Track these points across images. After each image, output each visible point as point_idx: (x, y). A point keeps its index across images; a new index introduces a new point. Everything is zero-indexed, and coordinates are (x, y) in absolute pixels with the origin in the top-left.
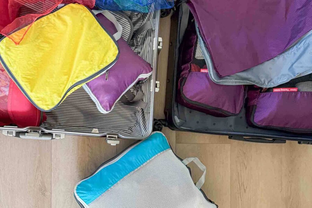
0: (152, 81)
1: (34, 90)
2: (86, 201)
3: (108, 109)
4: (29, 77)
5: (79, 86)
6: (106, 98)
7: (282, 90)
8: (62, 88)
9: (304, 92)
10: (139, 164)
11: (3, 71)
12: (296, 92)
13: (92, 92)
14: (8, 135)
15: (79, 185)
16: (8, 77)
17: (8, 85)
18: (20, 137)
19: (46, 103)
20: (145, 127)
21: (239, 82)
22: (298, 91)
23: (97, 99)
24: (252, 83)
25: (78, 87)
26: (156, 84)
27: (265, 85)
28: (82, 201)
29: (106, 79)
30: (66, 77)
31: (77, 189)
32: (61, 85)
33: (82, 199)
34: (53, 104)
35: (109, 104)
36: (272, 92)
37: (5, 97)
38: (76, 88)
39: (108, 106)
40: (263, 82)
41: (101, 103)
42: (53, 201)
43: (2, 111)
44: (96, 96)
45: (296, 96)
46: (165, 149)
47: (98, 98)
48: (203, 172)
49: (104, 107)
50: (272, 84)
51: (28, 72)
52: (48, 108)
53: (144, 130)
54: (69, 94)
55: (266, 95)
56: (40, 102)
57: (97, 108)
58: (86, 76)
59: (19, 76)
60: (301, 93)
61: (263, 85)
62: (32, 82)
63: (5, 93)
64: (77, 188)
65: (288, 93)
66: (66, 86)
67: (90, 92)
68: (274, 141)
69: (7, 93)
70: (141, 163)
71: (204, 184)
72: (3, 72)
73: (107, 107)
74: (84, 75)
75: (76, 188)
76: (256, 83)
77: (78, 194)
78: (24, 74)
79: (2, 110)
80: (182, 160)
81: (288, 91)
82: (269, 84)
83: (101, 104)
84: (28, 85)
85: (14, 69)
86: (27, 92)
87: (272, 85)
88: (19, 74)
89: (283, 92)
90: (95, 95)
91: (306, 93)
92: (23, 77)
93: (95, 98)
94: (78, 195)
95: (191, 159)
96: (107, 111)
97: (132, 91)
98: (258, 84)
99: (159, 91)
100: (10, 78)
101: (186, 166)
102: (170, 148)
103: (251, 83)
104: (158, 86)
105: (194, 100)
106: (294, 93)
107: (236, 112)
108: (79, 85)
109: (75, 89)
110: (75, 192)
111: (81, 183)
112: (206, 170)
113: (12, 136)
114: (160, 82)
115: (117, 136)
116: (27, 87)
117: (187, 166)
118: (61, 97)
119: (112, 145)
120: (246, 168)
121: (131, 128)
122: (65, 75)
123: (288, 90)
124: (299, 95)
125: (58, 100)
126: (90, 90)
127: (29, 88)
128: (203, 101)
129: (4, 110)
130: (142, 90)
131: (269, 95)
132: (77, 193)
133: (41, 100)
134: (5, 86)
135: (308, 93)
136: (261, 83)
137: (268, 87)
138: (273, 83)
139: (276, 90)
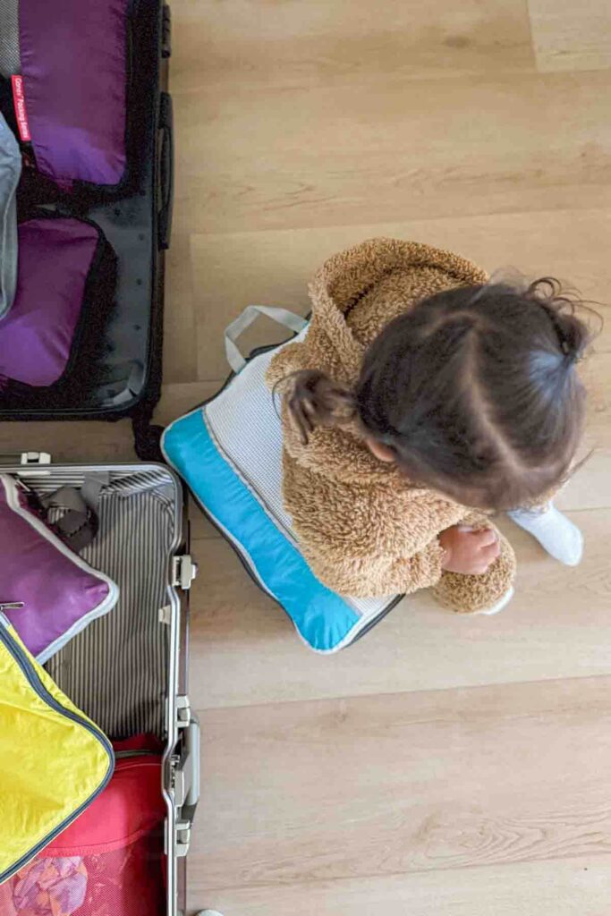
0: (22, 473)
1: (56, 798)
2: (350, 624)
3: (101, 588)
4: (25, 818)
5: (43, 674)
6: (72, 598)
7: (21, 117)
8: (49, 724)
9: (22, 57)
10: (246, 496)
11: (17, 879)
12: (23, 79)
13: (60, 634)
14: (188, 840)
15: (312, 643)
16: (33, 865)
17: (55, 861)
18: (195, 806)
19: (90, 765)
20: (153, 476)
21: (8, 236)
22: (19, 73)
23: (80, 620)
24: (10, 199)
25: (45, 678)
26: (29, 461)
27: (13, 165)
28: (351, 633)
29: (21, 605)
30: (18, 717)
31: (321, 647)
32: (40, 729)
33: (348, 632)
34: (91, 746)
35: (89, 587)
36: (30, 142)
37: (86, 861)
38: (48, 682)
39: (93, 590)
40: (8, 170)
41: (88, 610)
42: (362, 691)
43: (129, 860)
44: (70, 626)
45: (35, 79)
46: (204, 425)
47: (75, 619)
48: (261, 313)
49: (98, 599)
50: (9, 145)
51: (12, 818)
52: (103, 759)
53: (162, 479)
54: (65, 702)
55: (42, 158)
56: (88, 781)
57: (107, 615)
58: (12, 666)
59: (24, 843)
60: (24, 65)
61: (15, 170)
62: (40, 805)
63: (77, 864)
64: (318, 648)
65: (29, 100)
66: (41, 717)
67: (62, 641)
68: (166, 126)
69: (77, 860)
70: (242, 491)
71: (292, 311)
72: (21, 877)
73: (96, 594)
74: (10, 670)
75: (319, 651)
76: (10, 189)
77: (333, 643)
78: (17, 829)
79: (126, 860)
80: (233, 374)
81: (25, 99)
82: (11, 153)
83: (91, 610)
84: (47, 815)
85: (6, 857)
86: (64, 818)
87: (13, 146)
88: (18, 843)
89: (27, 114)
90: (67, 627)
91: (25, 50)
92: (27, 830)
93: (76, 624)
94: (336, 644)
95: (230, 346)
96: (107, 592)
97: (62, 515)
98: (12, 184)
99: (48, 453)
100: (36, 859)
101: (248, 360)
102: (203, 408)
103: (11, 203)
104: (33, 456)
105: (66, 355)
106: (28, 85)
107: (93, 238)
108: (41, 677)
109: (52, 688)
110: (328, 652)
111: (307, 639)
112: (256, 307)
113: (189, 831)
114: (24, 452)
115: (176, 559)
116: (52, 819)
117: (248, 356)
118: (72, 728)
119: (194, 577)
120: (250, 189)
121: (162, 505)
122: (13, 720)
123: (22, 101)
124: (33, 70)
125: (81, 733)
126: (56, 642)
127: (53, 812)
128: (67, 331)
129: (125, 855)
130: (54, 490)
131: (41, 150)
132: (331, 647)
133: (84, 780)
134: (59, 869)
135: (23, 48)
136: (8, 177)
137: (19, 156)
138: (5, 142)
139: (25, 134)
